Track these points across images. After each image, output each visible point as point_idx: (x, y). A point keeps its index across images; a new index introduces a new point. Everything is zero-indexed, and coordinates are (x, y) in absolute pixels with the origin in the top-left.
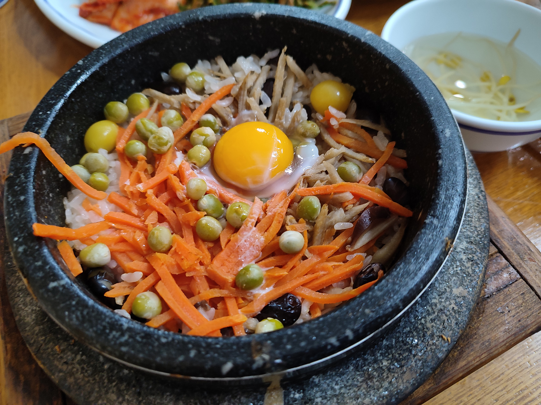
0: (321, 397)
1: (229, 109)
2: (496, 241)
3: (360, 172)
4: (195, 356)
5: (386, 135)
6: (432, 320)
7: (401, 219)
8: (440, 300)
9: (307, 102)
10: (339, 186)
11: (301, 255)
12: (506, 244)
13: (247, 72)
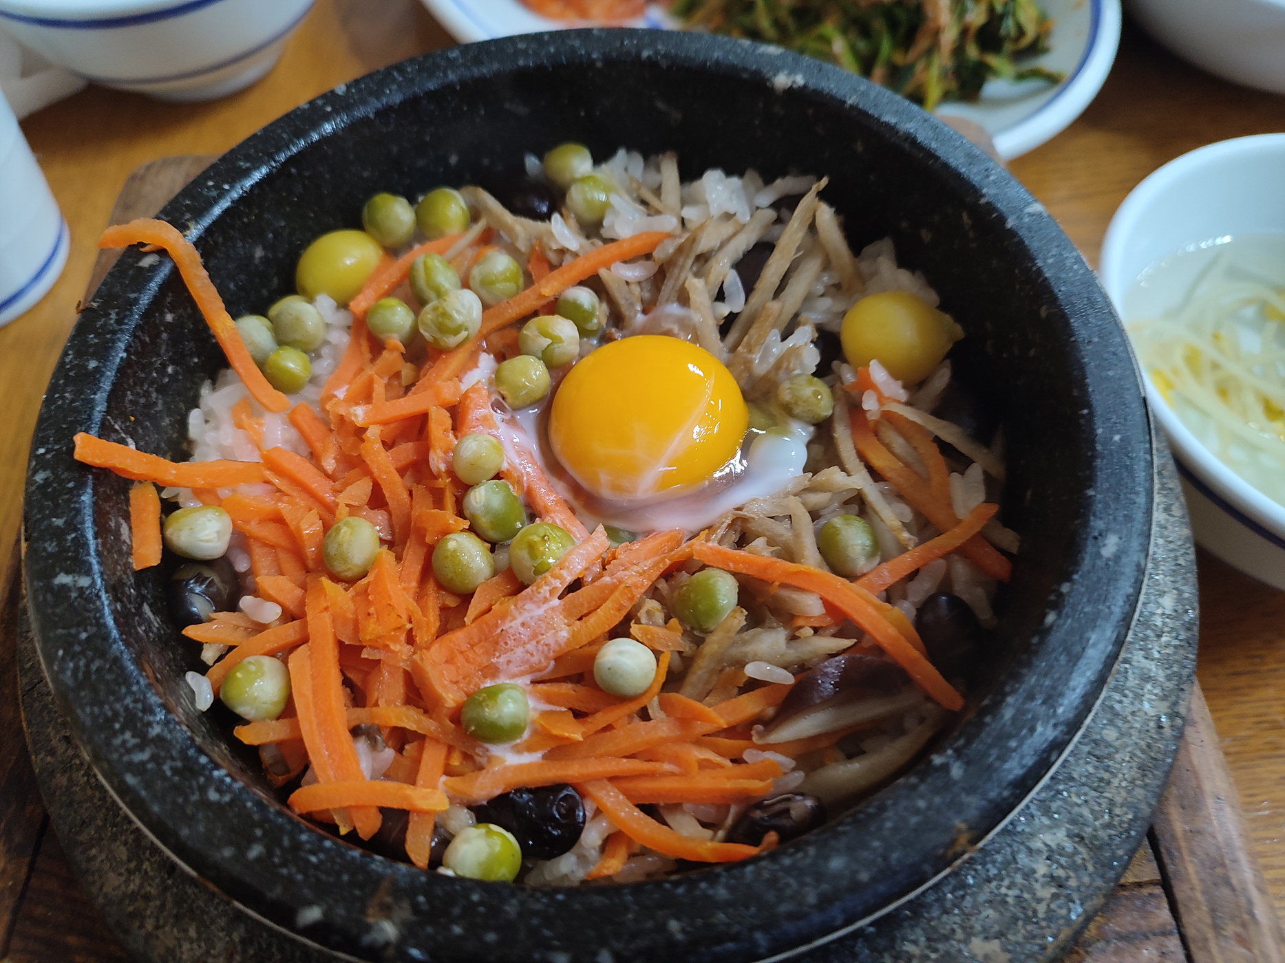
1: (636, 290)
2: (1169, 853)
3: (871, 556)
4: (258, 859)
5: (988, 479)
7: (930, 706)
9: (833, 327)
11: (635, 707)
12: (1191, 869)
13: (715, 210)
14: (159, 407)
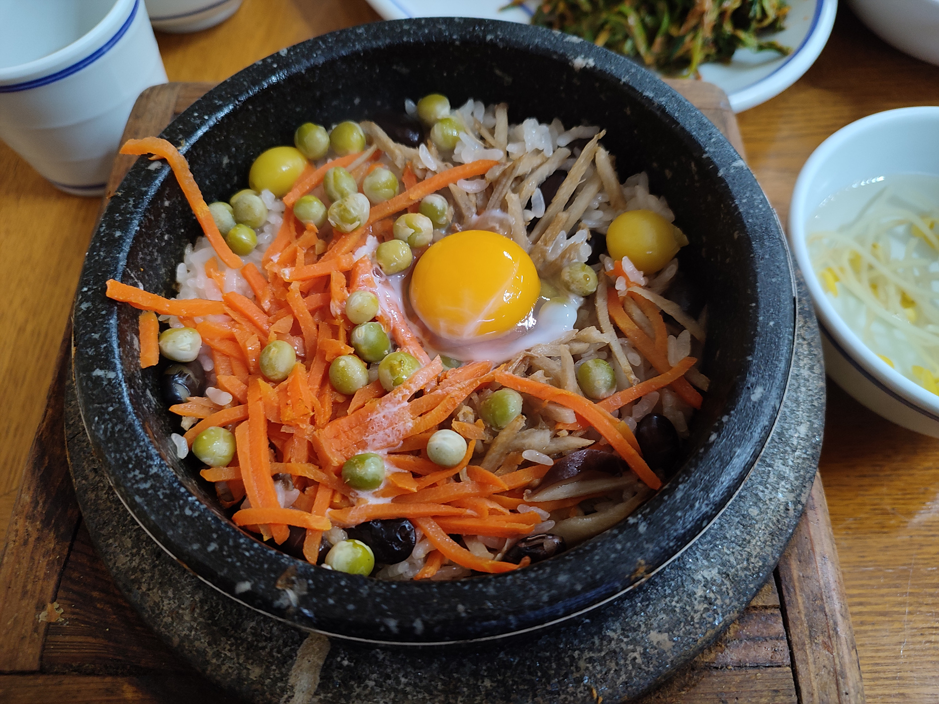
0: (375, 681)
1: (473, 199)
2: (787, 589)
3: (610, 387)
4: (214, 552)
5: (694, 341)
6: (591, 660)
7: (640, 485)
8: (621, 637)
9: (602, 231)
11: (452, 473)
12: (800, 601)
13: (529, 147)
14: (159, 262)
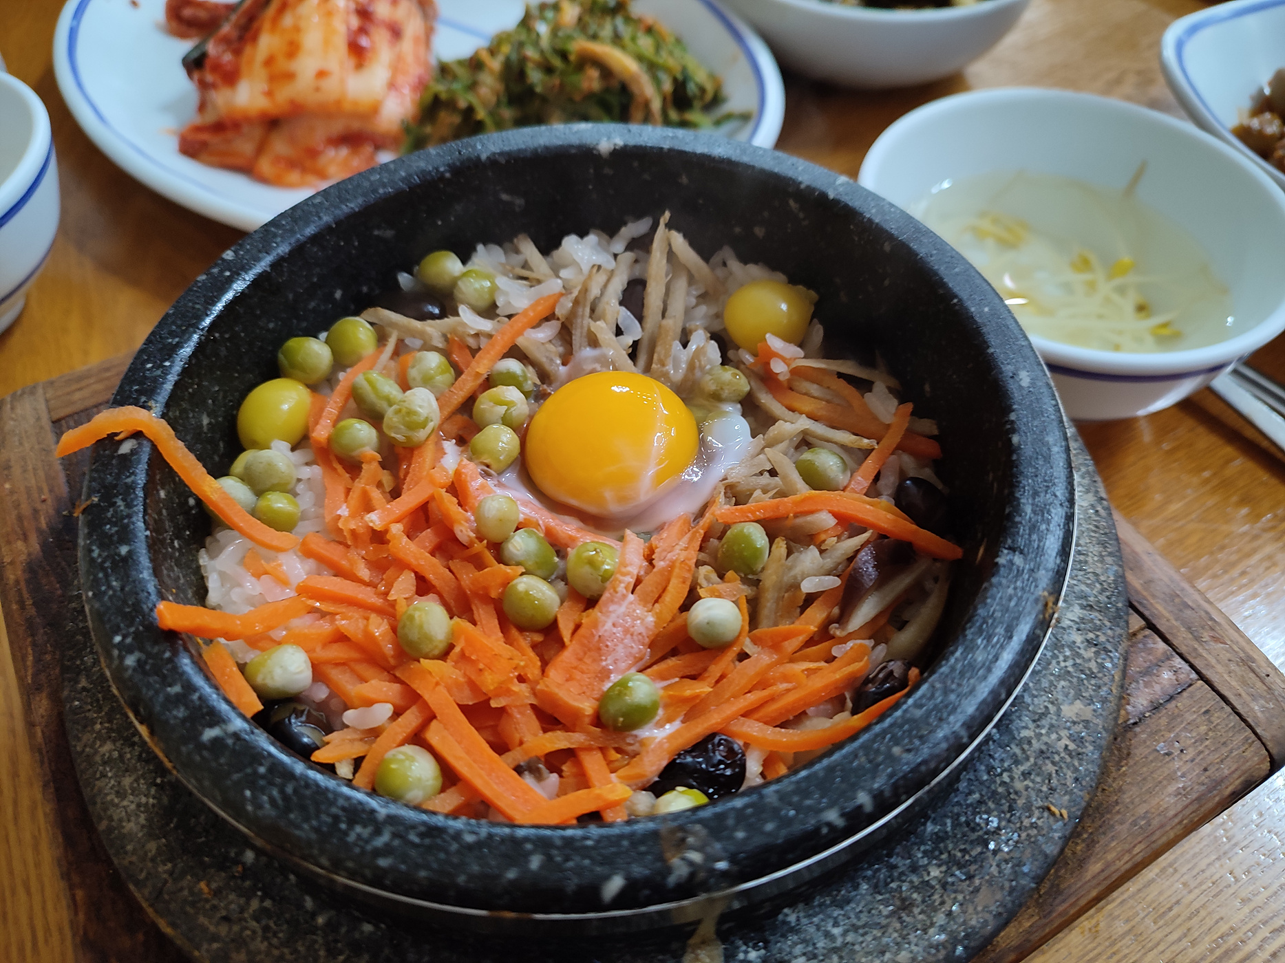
1: (551, 347)
2: (1140, 603)
3: (844, 471)
4: (542, 867)
5: (891, 390)
6: (1026, 775)
7: (938, 565)
8: (1037, 731)
10: (804, 500)
11: (736, 649)
12: (1160, 608)
13: (586, 268)
14: (182, 581)
